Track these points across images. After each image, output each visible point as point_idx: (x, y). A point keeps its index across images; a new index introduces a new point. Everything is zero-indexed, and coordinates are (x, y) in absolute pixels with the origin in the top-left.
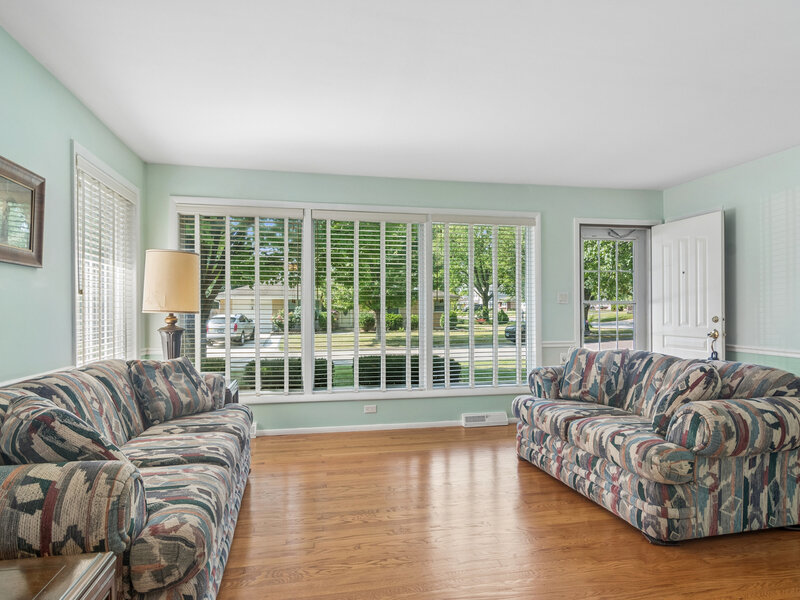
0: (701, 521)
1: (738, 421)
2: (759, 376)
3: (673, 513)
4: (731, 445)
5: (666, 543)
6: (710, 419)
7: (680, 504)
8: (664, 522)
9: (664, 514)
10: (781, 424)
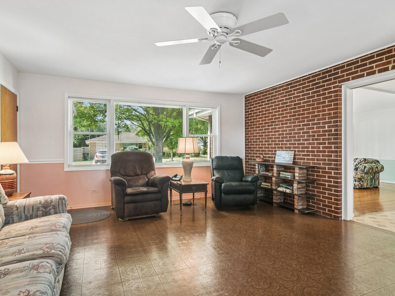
0: (365, 185)
1: (372, 167)
2: (371, 160)
3: (362, 183)
4: (371, 171)
5: (359, 189)
6: (368, 167)
7: (362, 182)
8: (360, 185)
9: (360, 184)
10: (377, 167)
